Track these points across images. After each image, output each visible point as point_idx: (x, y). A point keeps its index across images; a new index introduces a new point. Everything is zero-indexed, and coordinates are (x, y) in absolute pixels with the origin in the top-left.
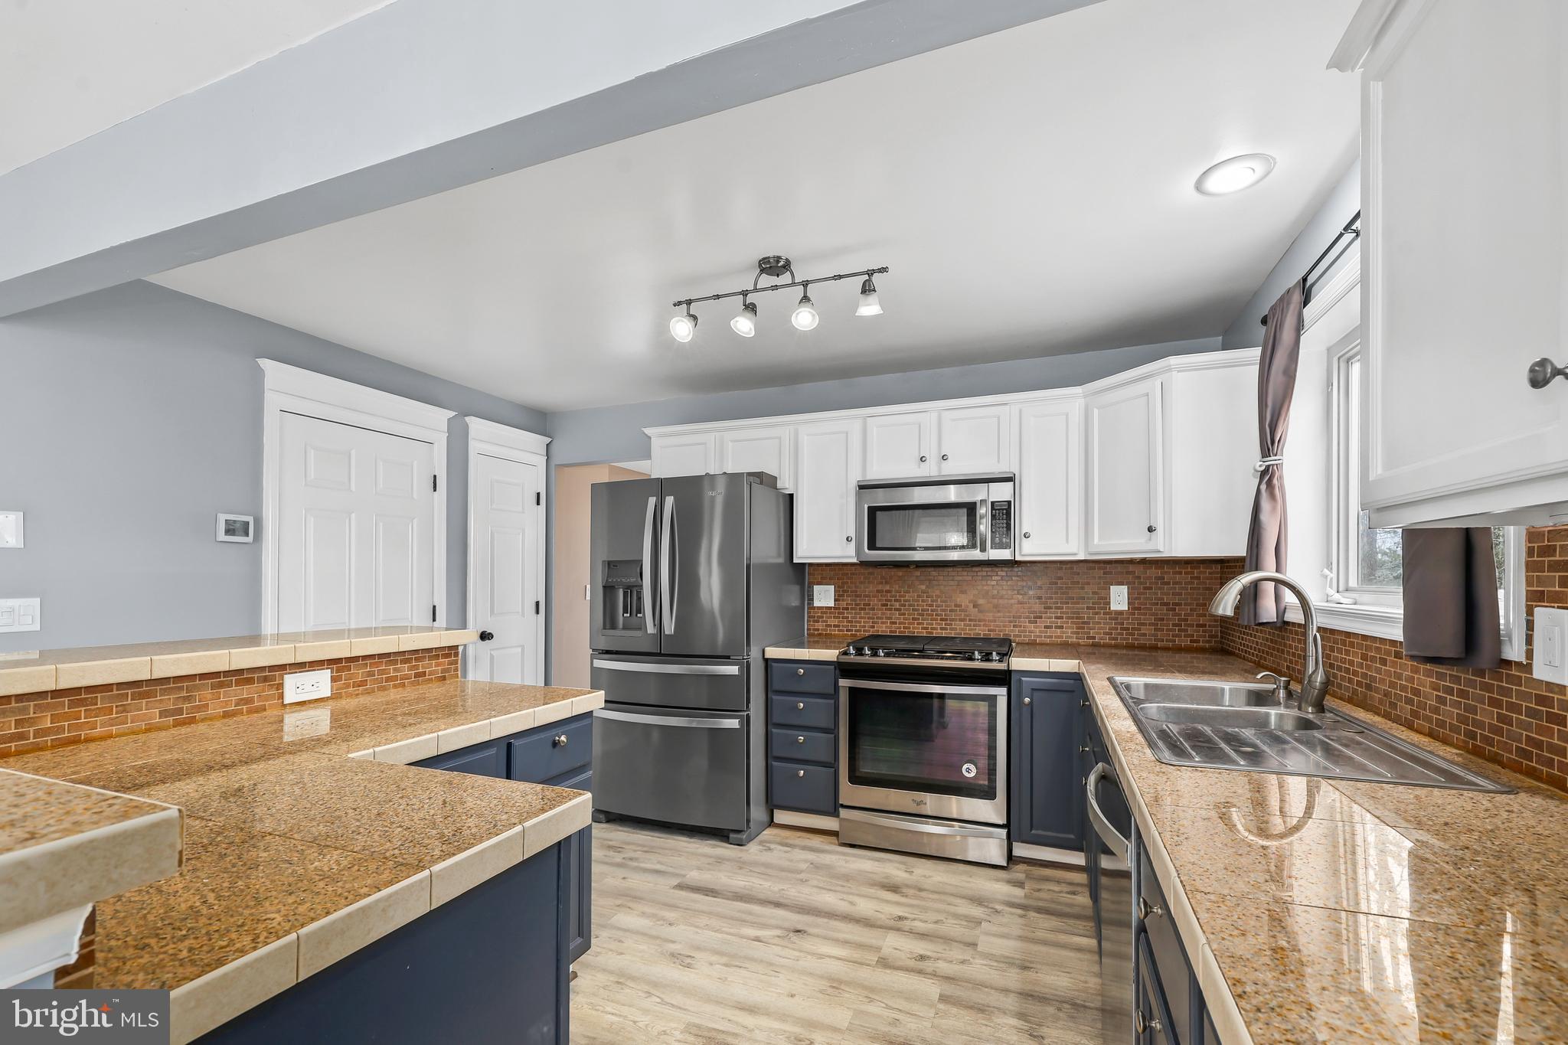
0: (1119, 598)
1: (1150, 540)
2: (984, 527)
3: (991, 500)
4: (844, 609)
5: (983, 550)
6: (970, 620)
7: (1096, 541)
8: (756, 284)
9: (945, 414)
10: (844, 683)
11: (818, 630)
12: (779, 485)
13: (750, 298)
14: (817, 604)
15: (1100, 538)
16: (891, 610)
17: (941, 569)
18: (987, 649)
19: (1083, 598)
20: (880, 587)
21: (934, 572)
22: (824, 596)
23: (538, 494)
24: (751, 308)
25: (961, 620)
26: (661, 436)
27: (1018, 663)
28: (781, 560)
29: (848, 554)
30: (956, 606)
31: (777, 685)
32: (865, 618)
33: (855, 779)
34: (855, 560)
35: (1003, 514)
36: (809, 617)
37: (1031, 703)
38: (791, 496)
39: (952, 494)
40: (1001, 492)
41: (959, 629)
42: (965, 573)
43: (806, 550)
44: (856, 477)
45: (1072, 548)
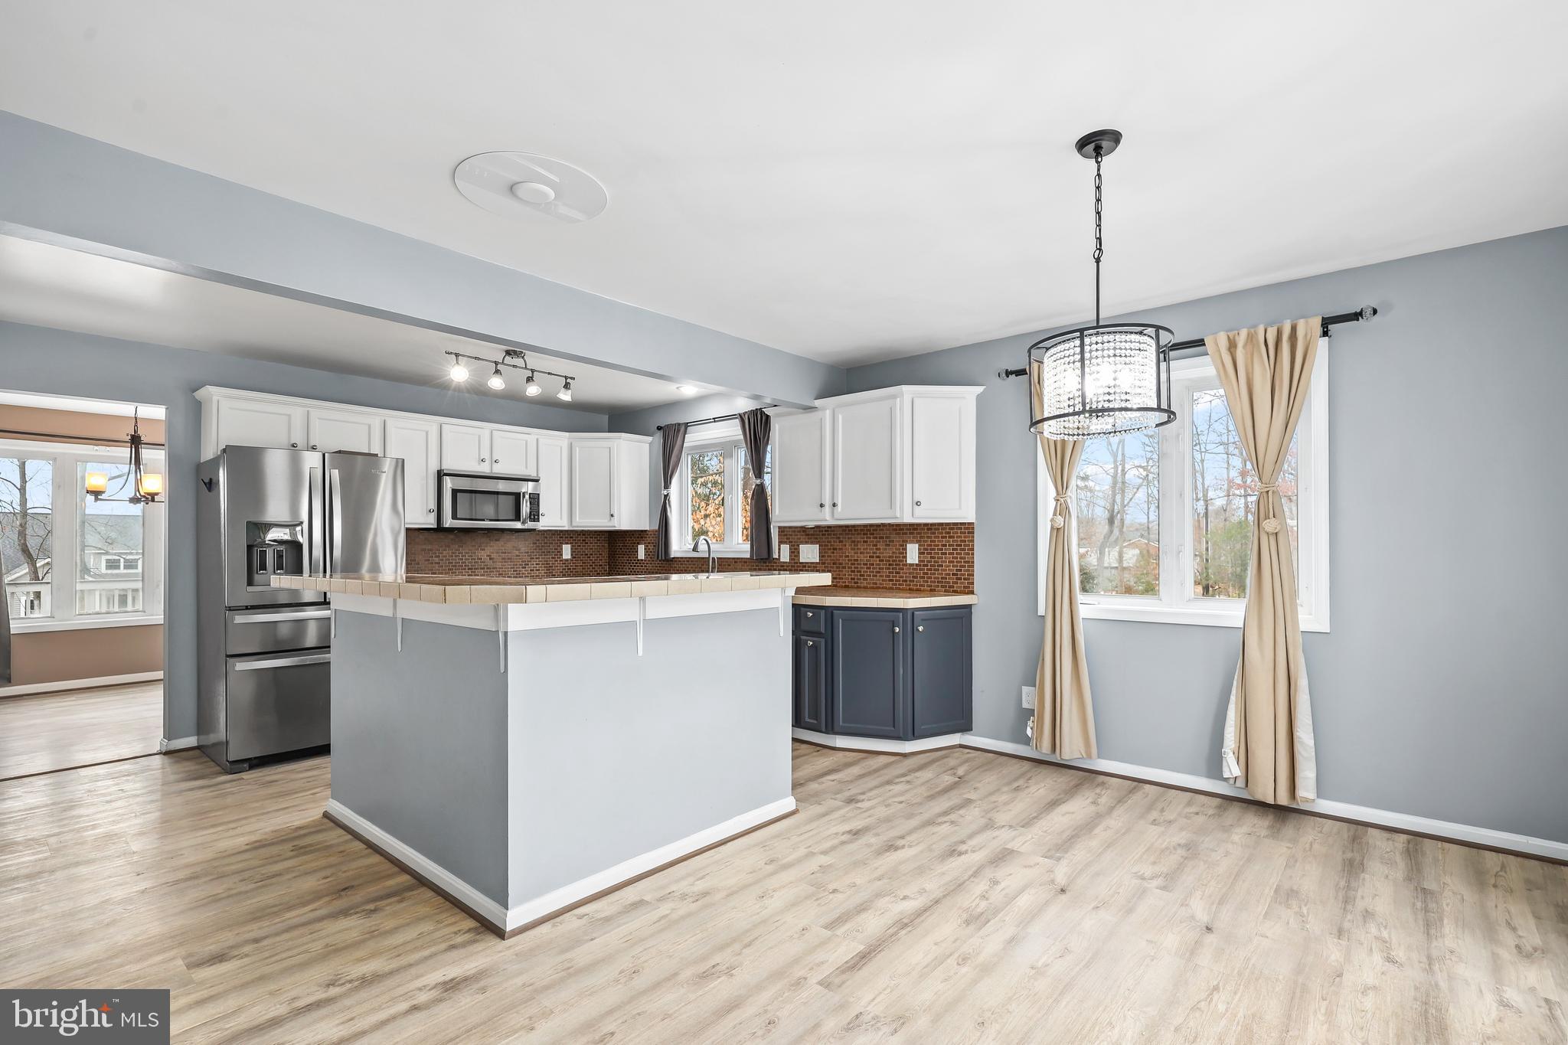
0: (567, 552)
2: (527, 508)
3: (528, 492)
5: (524, 522)
6: (488, 568)
8: (504, 359)
9: (495, 434)
13: (499, 367)
15: (579, 518)
19: (551, 552)
24: (499, 374)
29: (428, 521)
34: (435, 527)
35: (534, 502)
44: (435, 465)
45: (564, 523)
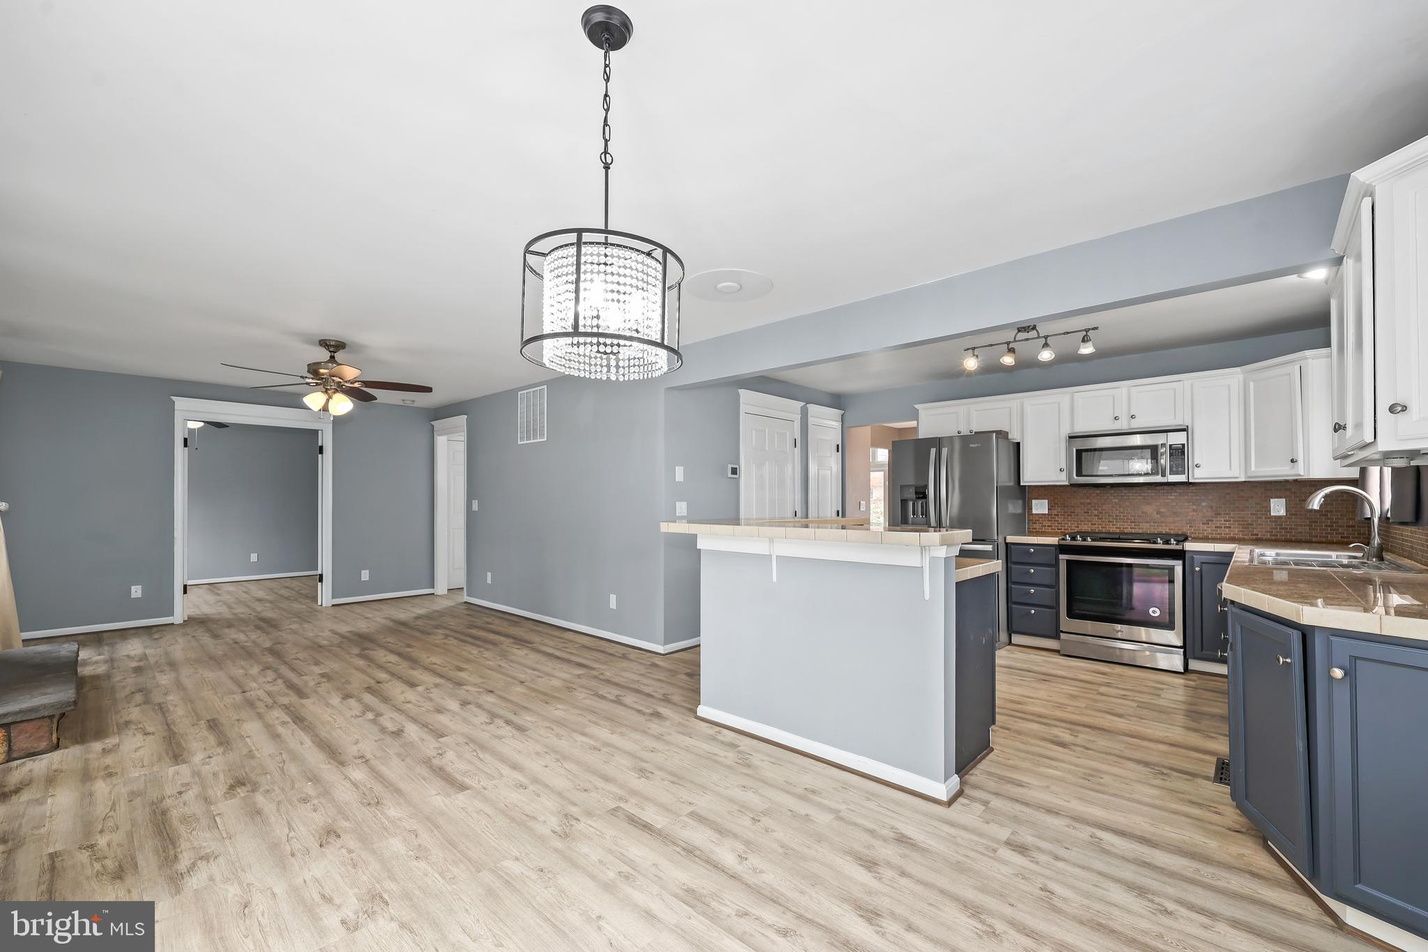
0: (1278, 507)
1: (1293, 467)
2: (1164, 461)
3: (1170, 443)
4: (1055, 515)
5: (1163, 475)
6: (1154, 522)
7: (1253, 468)
8: (1015, 338)
9: (1134, 390)
10: (1063, 557)
11: (1036, 529)
12: (1010, 437)
13: (1011, 346)
14: (1034, 511)
15: (1256, 467)
16: (1091, 515)
17: (1130, 488)
18: (1168, 538)
19: (1247, 507)
20: (1083, 501)
21: (1124, 491)
22: (1040, 507)
23: (838, 445)
24: (1012, 351)
25: (1147, 522)
26: (926, 409)
27: (1189, 546)
28: (1011, 484)
29: (1062, 479)
30: (1143, 513)
31: (1014, 559)
32: (1071, 521)
33: (1071, 614)
34: (1067, 483)
35: (1179, 453)
36: (1029, 520)
37: (1201, 570)
38: (1018, 444)
39: (1137, 440)
40: (1178, 439)
41: (1146, 528)
42: (1150, 491)
43: (1030, 476)
44: (1066, 431)
45: (1236, 474)
